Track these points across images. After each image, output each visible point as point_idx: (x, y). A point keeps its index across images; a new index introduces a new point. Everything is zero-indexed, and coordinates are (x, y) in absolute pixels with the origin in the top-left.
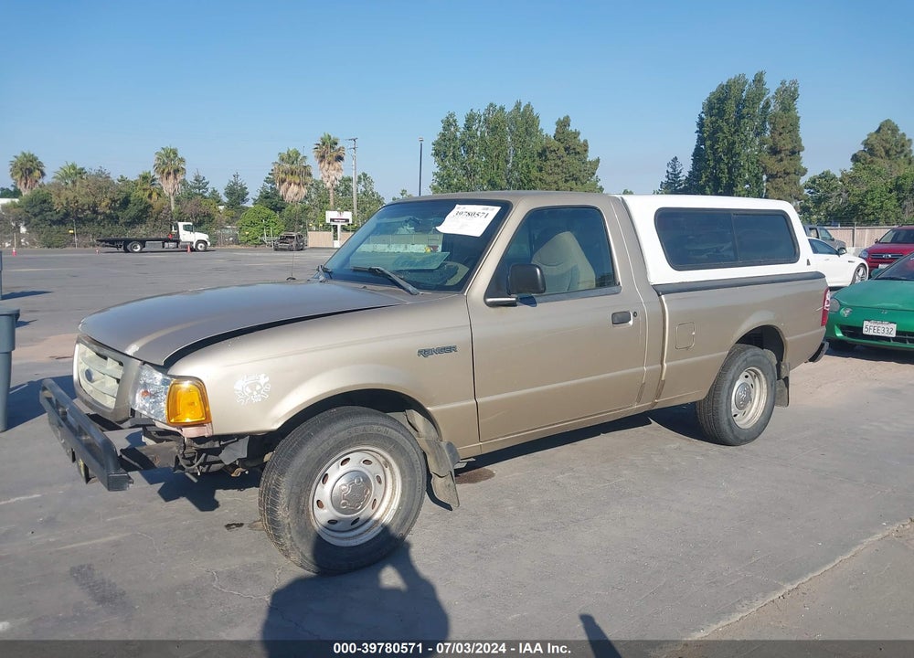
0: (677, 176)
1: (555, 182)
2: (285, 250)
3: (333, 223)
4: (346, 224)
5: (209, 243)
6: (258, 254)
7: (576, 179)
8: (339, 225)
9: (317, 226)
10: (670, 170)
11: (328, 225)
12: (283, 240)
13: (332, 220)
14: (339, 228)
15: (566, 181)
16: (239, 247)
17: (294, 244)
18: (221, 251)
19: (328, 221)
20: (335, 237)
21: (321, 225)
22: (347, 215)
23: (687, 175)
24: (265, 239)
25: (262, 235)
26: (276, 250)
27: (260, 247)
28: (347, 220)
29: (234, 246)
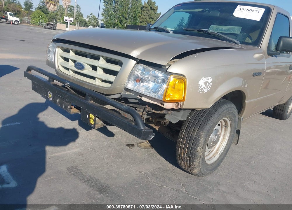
0: (182, 23)
1: (146, 19)
2: (49, 29)
3: (66, 21)
4: (71, 22)
5: (19, 22)
6: (39, 29)
7: (152, 19)
8: (68, 22)
9: (60, 22)
10: (181, 21)
11: (65, 22)
12: (48, 25)
13: (66, 20)
14: (68, 24)
15: (149, 19)
16: (30, 25)
17: (52, 27)
18: (24, 25)
19: (65, 20)
20: (67, 27)
21: (62, 21)
22: (72, 19)
23: (186, 23)
24: (41, 23)
25: (40, 22)
26: (45, 28)
27: (39, 26)
28: (72, 21)
29: (29, 25)
